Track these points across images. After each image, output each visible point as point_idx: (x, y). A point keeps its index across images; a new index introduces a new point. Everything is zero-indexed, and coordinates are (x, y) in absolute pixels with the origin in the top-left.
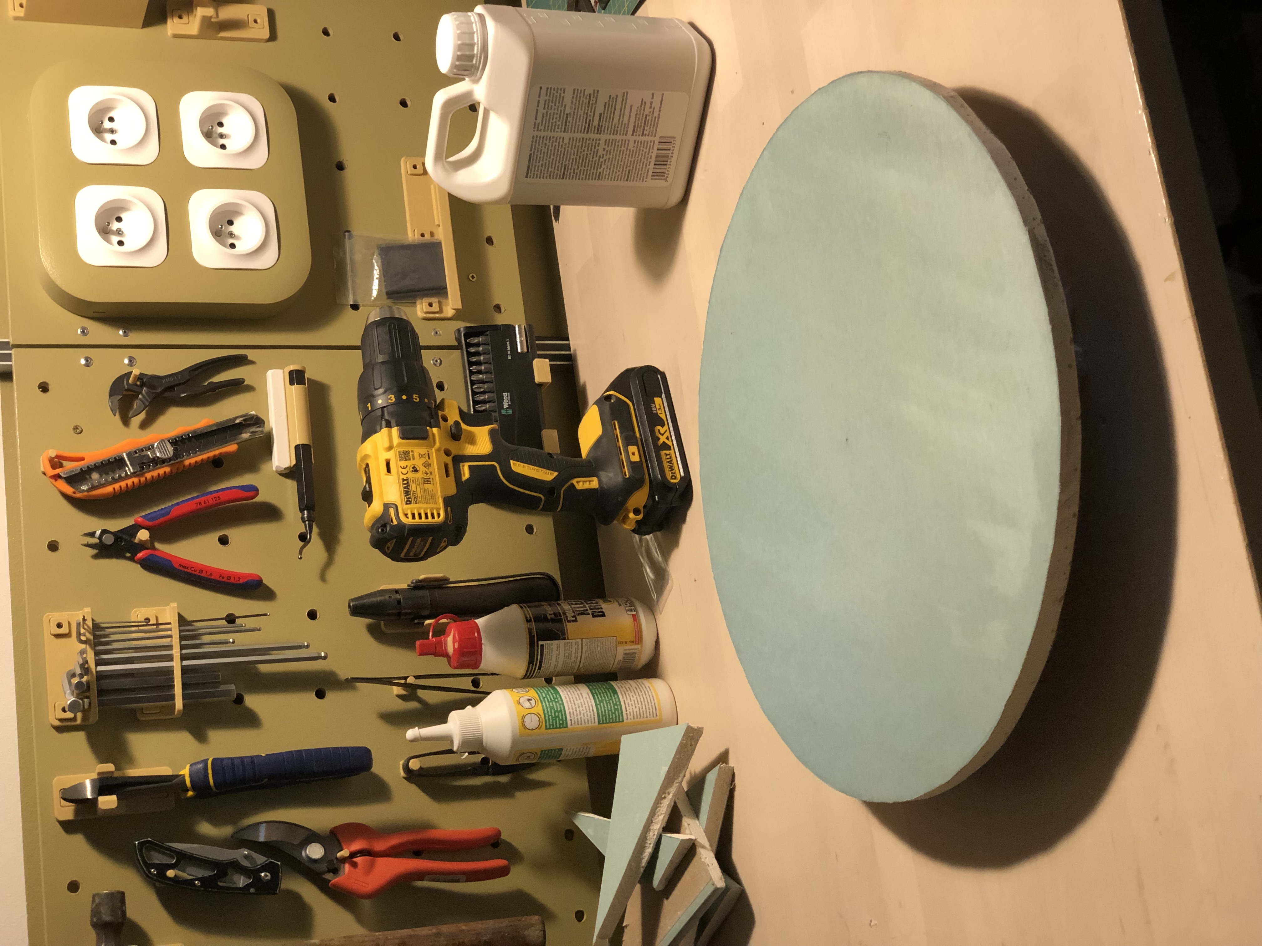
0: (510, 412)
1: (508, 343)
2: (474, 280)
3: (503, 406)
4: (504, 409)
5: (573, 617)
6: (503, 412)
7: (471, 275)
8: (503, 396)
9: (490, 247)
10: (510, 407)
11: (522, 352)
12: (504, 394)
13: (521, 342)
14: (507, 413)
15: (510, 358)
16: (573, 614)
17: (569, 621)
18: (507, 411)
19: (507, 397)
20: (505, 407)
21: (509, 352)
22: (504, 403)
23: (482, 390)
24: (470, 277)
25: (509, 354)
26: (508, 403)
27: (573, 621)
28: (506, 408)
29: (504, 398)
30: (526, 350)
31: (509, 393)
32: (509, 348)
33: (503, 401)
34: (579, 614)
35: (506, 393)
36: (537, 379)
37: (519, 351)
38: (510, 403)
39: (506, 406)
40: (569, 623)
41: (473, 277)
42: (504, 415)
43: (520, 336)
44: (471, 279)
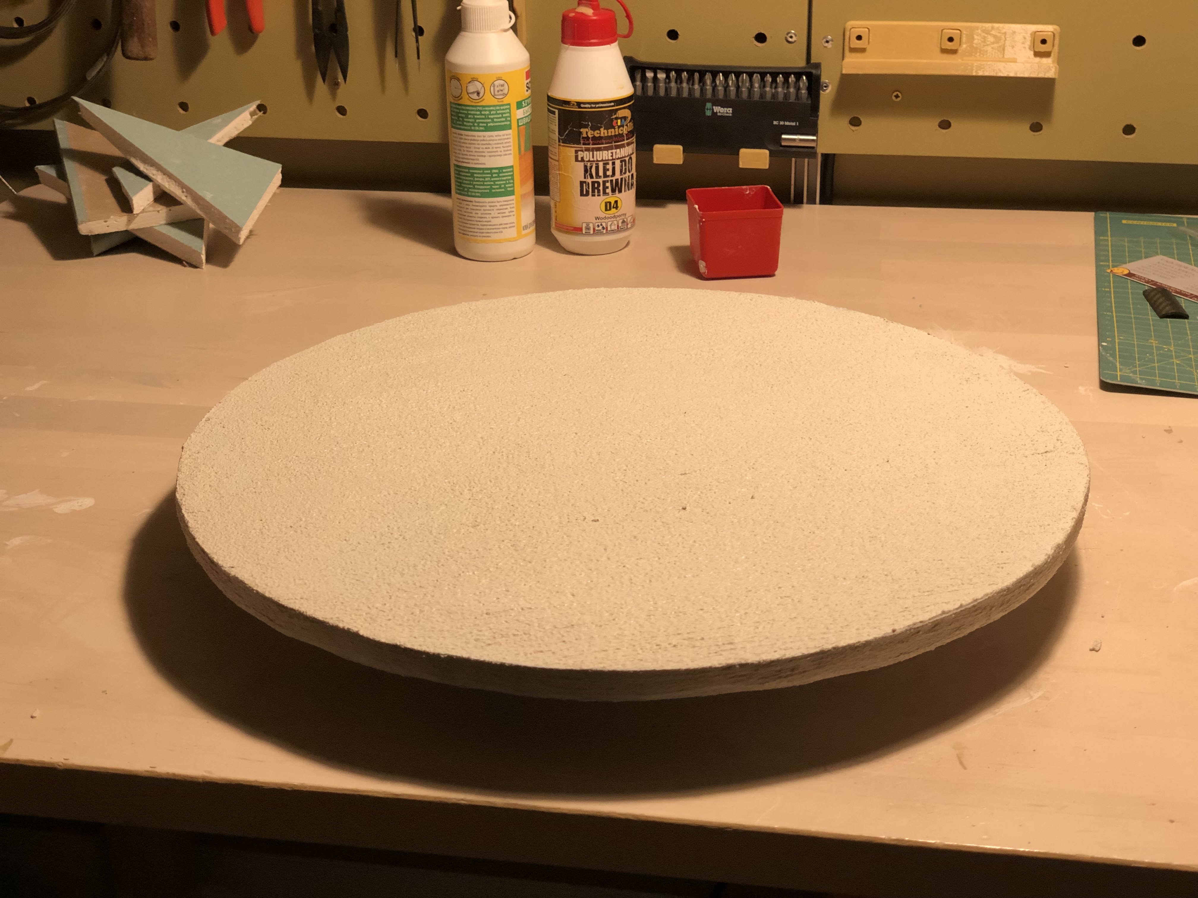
0: (708, 113)
1: (794, 124)
2: (894, 98)
3: (716, 106)
4: (712, 106)
5: (582, 158)
6: (709, 105)
7: (900, 95)
8: (727, 107)
9: (937, 124)
10: (714, 114)
11: (781, 138)
12: (731, 109)
13: (794, 140)
14: (707, 109)
15: (775, 123)
16: (585, 159)
17: (576, 152)
18: (710, 109)
19: (727, 113)
20: (714, 107)
21: (782, 123)
22: (719, 107)
23: (740, 84)
24: (898, 93)
25: (779, 123)
26: (719, 112)
27: (577, 157)
28: (713, 109)
29: (725, 109)
30: (783, 144)
31: (731, 115)
32: (787, 123)
33: (721, 107)
34: (586, 167)
35: (731, 112)
36: (743, 151)
37: (784, 136)
38: (719, 114)
39: (717, 109)
40: (574, 151)
41: (897, 97)
42: (705, 105)
43: (801, 140)
44: (895, 94)
